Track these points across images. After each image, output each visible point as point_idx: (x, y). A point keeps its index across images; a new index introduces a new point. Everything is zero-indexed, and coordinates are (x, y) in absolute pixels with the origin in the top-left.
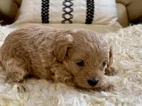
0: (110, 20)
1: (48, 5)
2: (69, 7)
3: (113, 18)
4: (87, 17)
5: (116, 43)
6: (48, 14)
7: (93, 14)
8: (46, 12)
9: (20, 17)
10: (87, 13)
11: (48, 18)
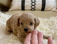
0: (53, 8)
1: (25, 2)
2: (34, 2)
3: (54, 7)
4: (42, 7)
5: (55, 23)
6: (24, 6)
7: (45, 6)
8: (24, 5)
9: (12, 7)
10: (42, 5)
11: (24, 8)
